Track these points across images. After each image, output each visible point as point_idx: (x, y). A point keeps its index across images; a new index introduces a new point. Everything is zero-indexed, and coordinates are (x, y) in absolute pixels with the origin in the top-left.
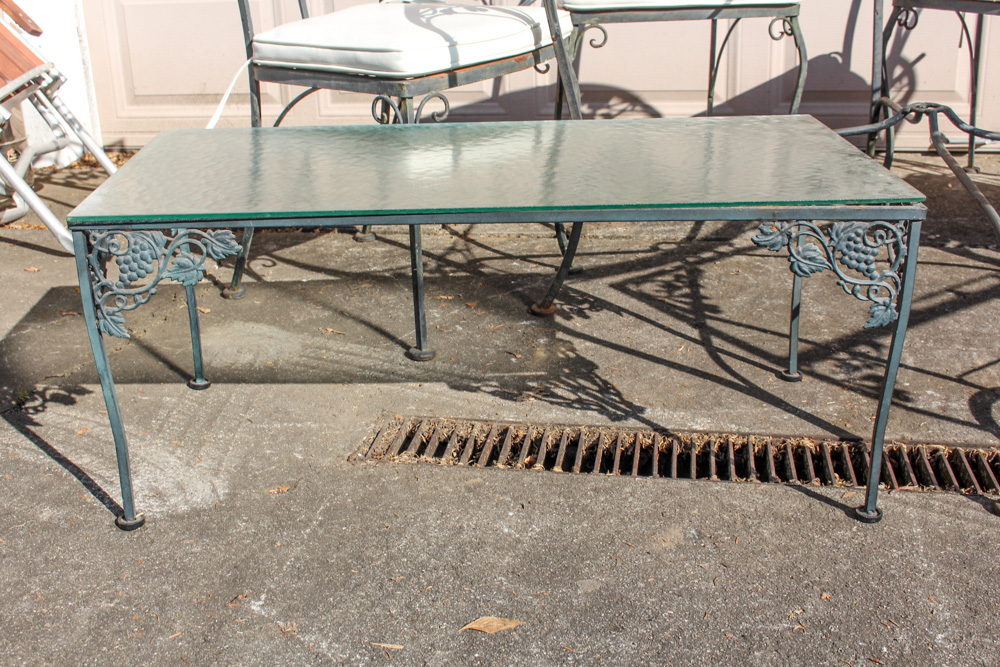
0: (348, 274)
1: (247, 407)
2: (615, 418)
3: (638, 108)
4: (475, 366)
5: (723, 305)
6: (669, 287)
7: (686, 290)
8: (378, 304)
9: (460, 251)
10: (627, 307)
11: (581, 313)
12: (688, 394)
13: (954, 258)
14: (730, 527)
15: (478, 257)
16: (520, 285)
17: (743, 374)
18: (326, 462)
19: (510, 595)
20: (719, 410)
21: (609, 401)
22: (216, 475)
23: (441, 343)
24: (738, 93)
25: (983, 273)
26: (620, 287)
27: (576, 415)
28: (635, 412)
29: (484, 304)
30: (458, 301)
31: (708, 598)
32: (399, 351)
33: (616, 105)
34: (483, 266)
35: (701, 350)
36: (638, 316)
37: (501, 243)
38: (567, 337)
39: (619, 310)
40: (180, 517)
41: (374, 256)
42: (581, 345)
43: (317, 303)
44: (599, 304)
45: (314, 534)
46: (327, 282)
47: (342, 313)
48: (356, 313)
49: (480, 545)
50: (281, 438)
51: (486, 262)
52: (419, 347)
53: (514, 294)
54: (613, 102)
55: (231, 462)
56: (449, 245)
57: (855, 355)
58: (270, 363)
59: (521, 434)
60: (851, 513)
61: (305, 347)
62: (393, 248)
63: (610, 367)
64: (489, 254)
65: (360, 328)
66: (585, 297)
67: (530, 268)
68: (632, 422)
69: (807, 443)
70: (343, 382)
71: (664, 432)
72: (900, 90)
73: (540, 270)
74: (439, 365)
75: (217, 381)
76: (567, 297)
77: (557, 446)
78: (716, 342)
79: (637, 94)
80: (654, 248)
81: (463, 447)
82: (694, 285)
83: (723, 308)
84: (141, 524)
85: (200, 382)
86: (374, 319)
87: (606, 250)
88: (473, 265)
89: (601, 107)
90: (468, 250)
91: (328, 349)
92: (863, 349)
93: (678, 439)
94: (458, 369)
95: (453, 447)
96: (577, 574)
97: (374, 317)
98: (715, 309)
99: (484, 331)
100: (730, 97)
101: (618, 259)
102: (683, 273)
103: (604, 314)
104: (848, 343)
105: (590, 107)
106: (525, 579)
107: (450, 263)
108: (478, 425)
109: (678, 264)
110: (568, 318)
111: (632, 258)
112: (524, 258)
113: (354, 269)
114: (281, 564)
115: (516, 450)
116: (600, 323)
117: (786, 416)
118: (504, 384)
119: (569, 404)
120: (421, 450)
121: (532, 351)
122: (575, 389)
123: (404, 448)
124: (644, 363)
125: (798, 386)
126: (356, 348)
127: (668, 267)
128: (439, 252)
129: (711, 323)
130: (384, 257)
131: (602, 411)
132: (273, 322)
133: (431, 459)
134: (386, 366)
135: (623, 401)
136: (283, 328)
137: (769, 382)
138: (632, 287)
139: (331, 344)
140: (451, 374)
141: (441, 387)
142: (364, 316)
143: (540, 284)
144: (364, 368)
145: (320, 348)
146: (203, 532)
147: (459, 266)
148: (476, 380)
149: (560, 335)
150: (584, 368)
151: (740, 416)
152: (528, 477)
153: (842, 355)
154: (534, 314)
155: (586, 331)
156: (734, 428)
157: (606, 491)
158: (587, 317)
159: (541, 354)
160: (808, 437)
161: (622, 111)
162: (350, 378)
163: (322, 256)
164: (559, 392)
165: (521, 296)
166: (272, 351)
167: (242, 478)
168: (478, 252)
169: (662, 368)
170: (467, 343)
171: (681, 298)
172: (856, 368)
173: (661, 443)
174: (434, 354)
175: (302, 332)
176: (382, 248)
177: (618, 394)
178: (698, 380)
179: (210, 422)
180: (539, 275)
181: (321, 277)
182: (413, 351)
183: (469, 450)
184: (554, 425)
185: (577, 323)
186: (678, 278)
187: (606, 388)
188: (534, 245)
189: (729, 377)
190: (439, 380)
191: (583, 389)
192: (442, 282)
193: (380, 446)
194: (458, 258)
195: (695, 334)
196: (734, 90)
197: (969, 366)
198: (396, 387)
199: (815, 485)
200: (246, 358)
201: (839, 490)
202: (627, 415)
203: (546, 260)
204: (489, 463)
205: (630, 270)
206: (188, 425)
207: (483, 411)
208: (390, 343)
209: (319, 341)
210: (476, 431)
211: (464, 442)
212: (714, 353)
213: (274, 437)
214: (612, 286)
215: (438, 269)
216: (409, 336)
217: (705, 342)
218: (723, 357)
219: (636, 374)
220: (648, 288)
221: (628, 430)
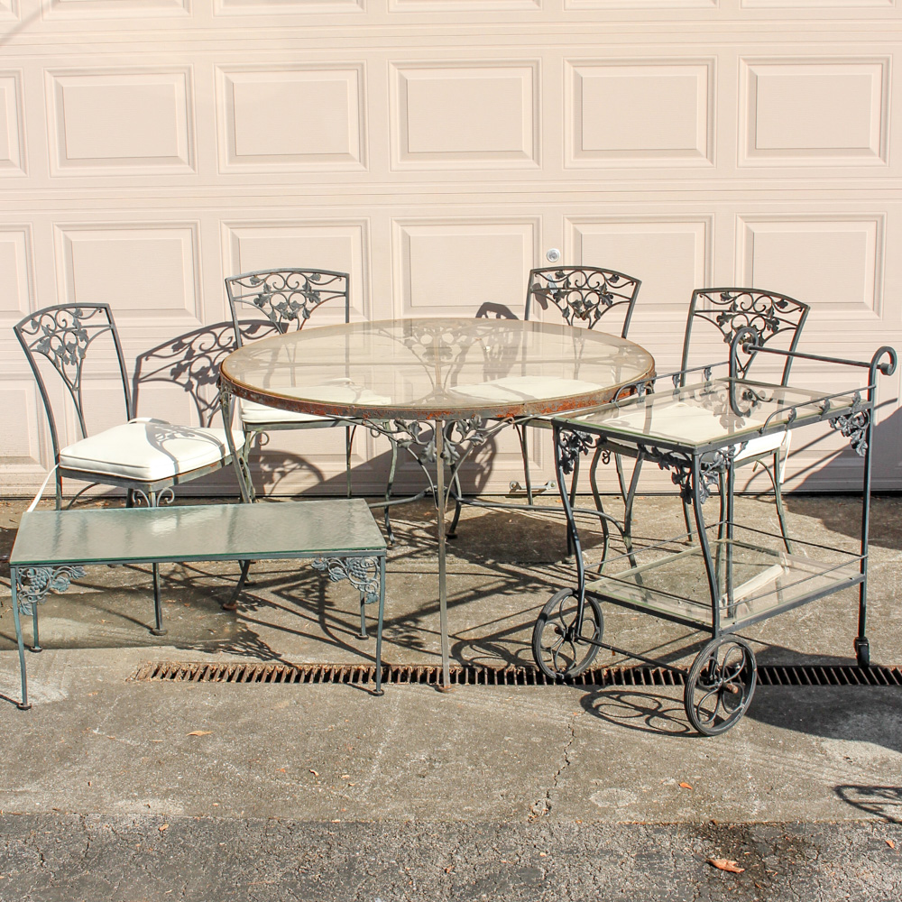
0: (109, 589)
1: (66, 660)
2: (264, 659)
3: (304, 467)
4: (190, 637)
5: (336, 602)
6: (307, 592)
7: (317, 594)
8: (131, 606)
9: (179, 573)
10: (280, 604)
11: (253, 608)
12: (305, 647)
13: (486, 570)
14: (312, 701)
15: (190, 576)
16: (216, 593)
17: (338, 637)
18: (115, 682)
19: (208, 724)
20: (320, 654)
21: (263, 651)
22: (60, 688)
23: (170, 626)
24: (375, 456)
25: (498, 579)
26: (278, 593)
27: (245, 659)
28: (276, 656)
29: (195, 604)
30: (179, 602)
31: (295, 723)
32: (146, 631)
33: (289, 465)
34: (194, 582)
35: (318, 625)
36: (285, 609)
37: (205, 567)
38: (243, 621)
39: (274, 606)
40: (49, 705)
41: (125, 577)
42: (251, 626)
43: (93, 606)
44: (263, 603)
45: (115, 708)
46: (96, 593)
47: (109, 611)
48: (118, 611)
49: (195, 709)
50: (89, 673)
51: (195, 579)
52: (158, 628)
53: (213, 598)
54: (286, 463)
55: (65, 682)
56: (172, 569)
57: (402, 626)
58: (72, 639)
59: (215, 668)
60: (370, 693)
61: (91, 630)
62: (135, 571)
63: (265, 635)
64: (198, 574)
65: (122, 619)
66: (256, 599)
67: (224, 583)
68: (274, 661)
69: (362, 667)
70: (116, 647)
71: (290, 665)
72: (486, 453)
73: (230, 583)
74: (170, 637)
75: (45, 648)
76: (244, 599)
77: (233, 674)
78: (327, 621)
79: (303, 457)
80: (303, 569)
81: (185, 675)
82: (322, 590)
83: (336, 603)
84: (30, 707)
85: (37, 648)
86: (130, 615)
87: (272, 570)
88: (188, 582)
89: (277, 467)
90: (184, 572)
91: (105, 631)
92: (408, 623)
93: (297, 668)
94: (181, 639)
95: (180, 674)
96: (238, 717)
97: (129, 613)
98: (331, 604)
99: (195, 619)
100: (369, 459)
101: (278, 576)
102: (317, 583)
103: (266, 608)
104: (400, 621)
105: (269, 467)
106: (216, 719)
107: (173, 581)
108: (193, 665)
109: (316, 578)
110: (244, 610)
111: (287, 575)
112: (219, 577)
113: (112, 585)
114: (103, 719)
115: (212, 676)
116: (264, 613)
117: (355, 656)
118: (206, 645)
119: (242, 654)
120: (164, 676)
121: (222, 629)
122: (245, 647)
123: (155, 674)
124: (285, 633)
125: (366, 641)
126: (121, 630)
127: (308, 580)
128: (165, 573)
129: (327, 612)
130: (130, 578)
131: (259, 656)
132: (68, 617)
133: (169, 680)
134: (140, 639)
135: (270, 652)
136: (75, 620)
137: (351, 640)
138: (285, 593)
139: (106, 628)
140: (177, 642)
141: (173, 648)
142: (123, 613)
143: (229, 592)
144: (127, 640)
145: (100, 630)
146: (61, 709)
147: (179, 582)
148: (191, 644)
149: (239, 620)
150: (252, 637)
151: (331, 657)
152: (218, 685)
153: (396, 626)
154: (225, 609)
155: (255, 618)
156: (326, 662)
157: (256, 689)
158: (256, 610)
159: (228, 630)
160: (362, 664)
161: (294, 469)
162: (120, 645)
163: (90, 577)
164: (236, 648)
165: (217, 600)
166: (72, 633)
167: (73, 689)
168: (191, 573)
169: (295, 635)
170: (185, 625)
171: (312, 599)
172: (401, 632)
173: (288, 670)
174: (167, 632)
175: (88, 622)
176: (129, 572)
177: (268, 648)
178: (313, 641)
179: (48, 667)
180: (229, 586)
181: (92, 590)
182: (155, 630)
183: (188, 675)
184: (232, 664)
185: (250, 614)
186: (313, 587)
187: (262, 645)
188: (227, 568)
189: (330, 639)
190: (170, 645)
191: (250, 647)
192: (170, 592)
193: (142, 674)
194: (178, 577)
195: (316, 617)
196: (372, 454)
197: (462, 630)
198: (147, 648)
199: (360, 684)
200: (57, 637)
201: (371, 685)
202: (272, 658)
203: (233, 578)
204: (199, 680)
205: (284, 583)
206: (36, 669)
207: (196, 657)
208: (140, 627)
209: (100, 627)
210: (191, 668)
211: (185, 673)
212: (325, 627)
213: (85, 673)
214: (273, 592)
215: (166, 584)
216: (152, 622)
217: (321, 622)
218: (329, 628)
219: (279, 638)
220: (294, 593)
221: (271, 665)
